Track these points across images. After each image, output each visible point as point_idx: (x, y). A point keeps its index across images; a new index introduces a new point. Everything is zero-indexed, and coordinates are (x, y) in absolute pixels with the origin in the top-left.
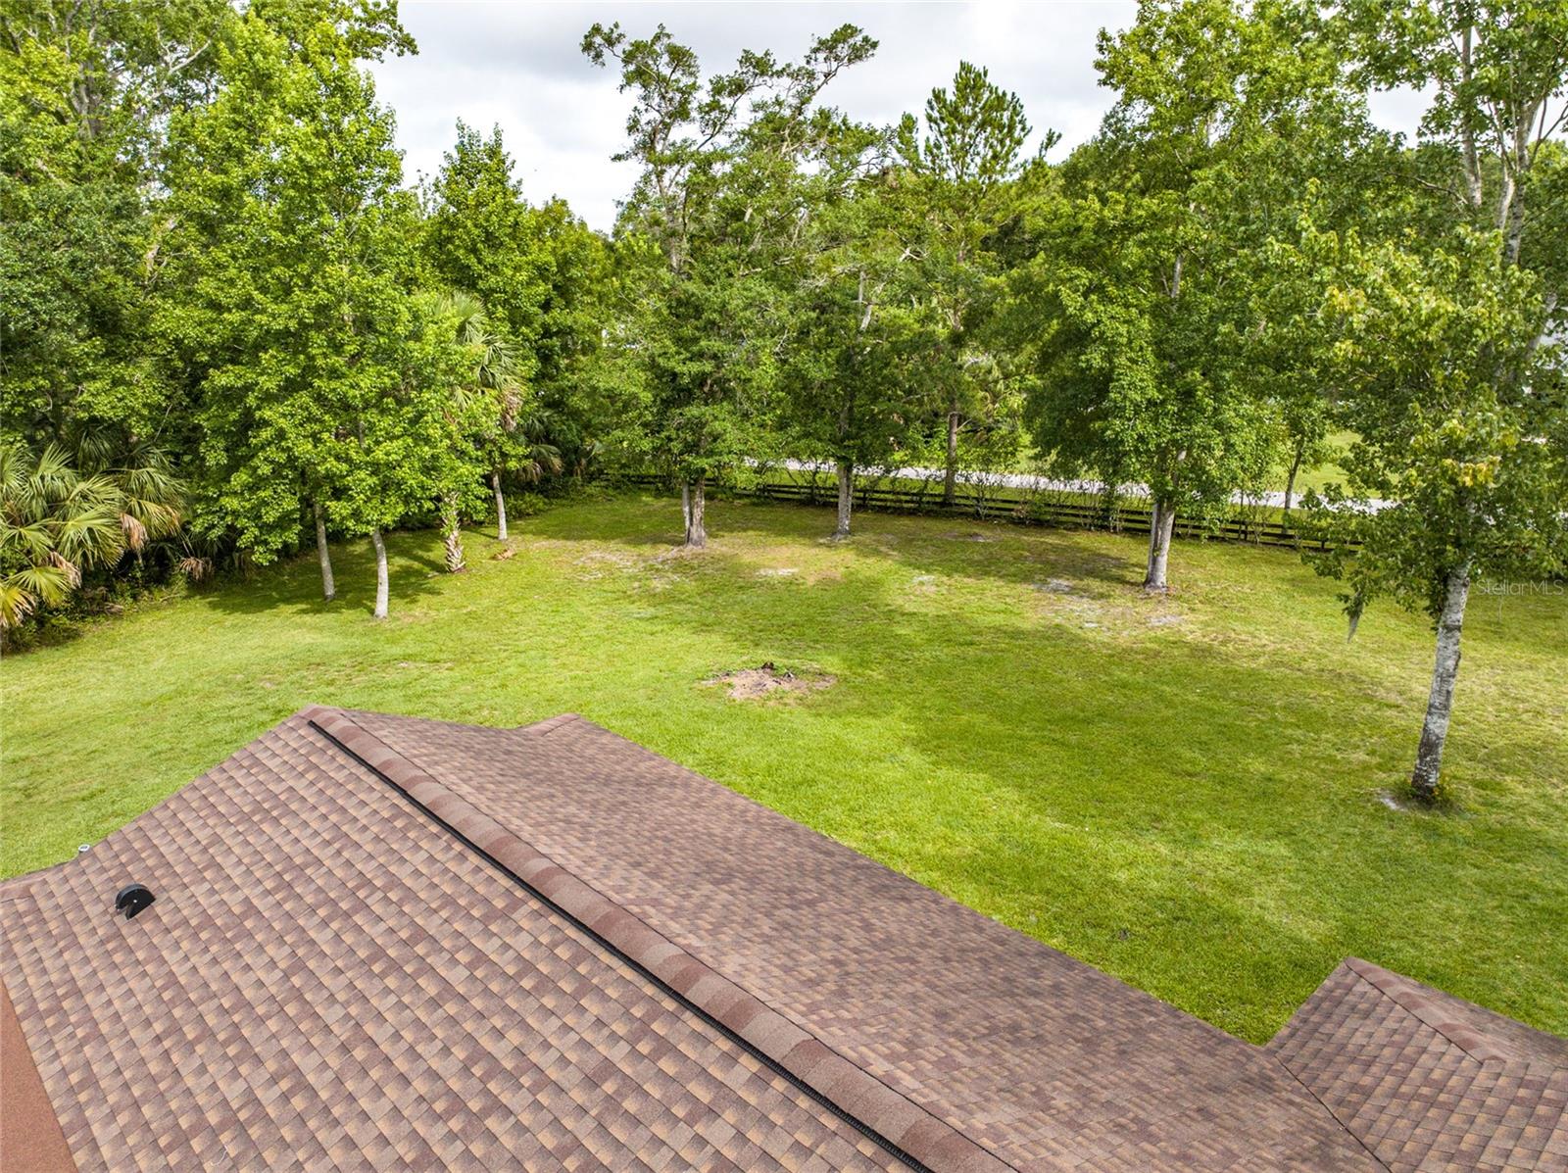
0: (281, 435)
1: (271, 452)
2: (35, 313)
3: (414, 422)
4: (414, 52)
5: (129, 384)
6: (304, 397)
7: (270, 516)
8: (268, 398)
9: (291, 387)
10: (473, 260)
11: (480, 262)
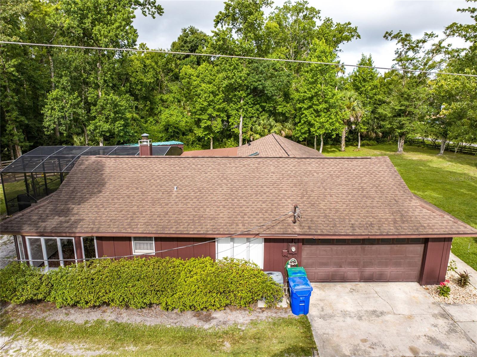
0: (306, 116)
1: (304, 119)
2: (272, 93)
3: (330, 115)
4: (360, 38)
5: (287, 107)
6: (312, 109)
7: (303, 131)
8: (305, 109)
9: (310, 107)
10: (359, 84)
11: (361, 84)
